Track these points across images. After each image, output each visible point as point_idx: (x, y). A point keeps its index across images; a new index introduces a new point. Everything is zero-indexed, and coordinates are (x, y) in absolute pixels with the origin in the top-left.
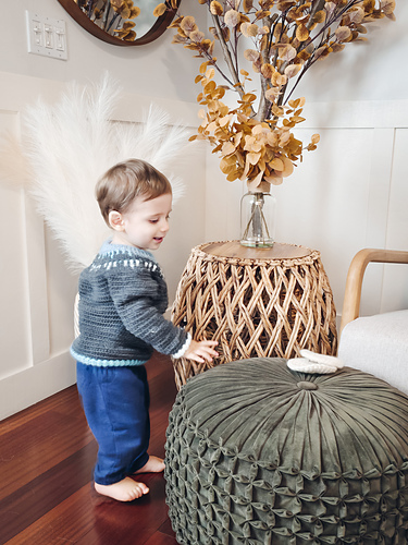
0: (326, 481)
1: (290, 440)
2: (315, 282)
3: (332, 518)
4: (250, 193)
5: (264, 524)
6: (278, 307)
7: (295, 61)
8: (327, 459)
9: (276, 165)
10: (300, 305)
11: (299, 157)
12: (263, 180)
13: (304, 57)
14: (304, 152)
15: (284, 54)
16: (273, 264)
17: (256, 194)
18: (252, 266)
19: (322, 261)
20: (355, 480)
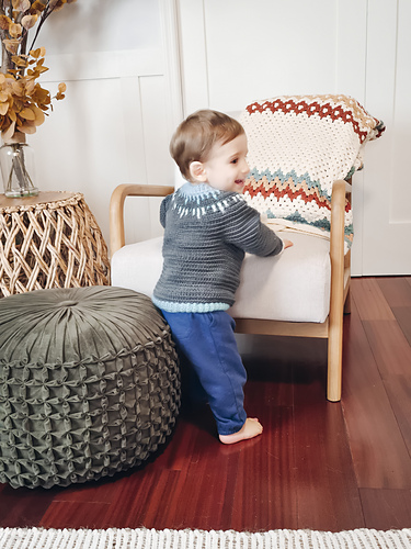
0: (67, 369)
1: (37, 342)
2: (82, 220)
3: (76, 397)
4: (6, 145)
5: (21, 414)
6: (50, 247)
7: (30, 12)
8: (67, 352)
9: (27, 114)
10: (71, 242)
11: (49, 106)
12: (16, 130)
13: (40, 8)
14: (53, 101)
15: (18, 5)
16: (39, 208)
17: (13, 145)
18: (19, 212)
19: (86, 201)
20: (91, 363)
